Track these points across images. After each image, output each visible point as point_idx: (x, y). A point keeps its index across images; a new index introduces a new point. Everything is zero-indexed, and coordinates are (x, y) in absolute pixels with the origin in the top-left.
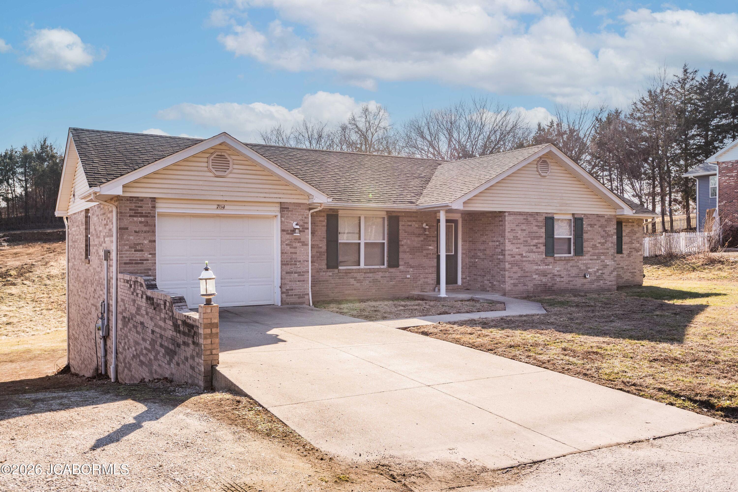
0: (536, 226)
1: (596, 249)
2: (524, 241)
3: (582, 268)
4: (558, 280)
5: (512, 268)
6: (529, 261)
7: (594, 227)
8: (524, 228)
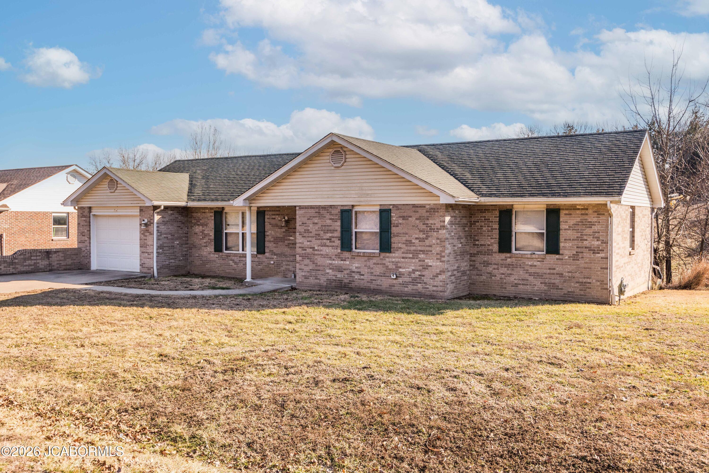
0: (330, 219)
1: (411, 246)
2: (316, 234)
3: (390, 267)
4: (356, 277)
5: (303, 261)
6: (322, 255)
7: (407, 219)
8: (316, 221)
